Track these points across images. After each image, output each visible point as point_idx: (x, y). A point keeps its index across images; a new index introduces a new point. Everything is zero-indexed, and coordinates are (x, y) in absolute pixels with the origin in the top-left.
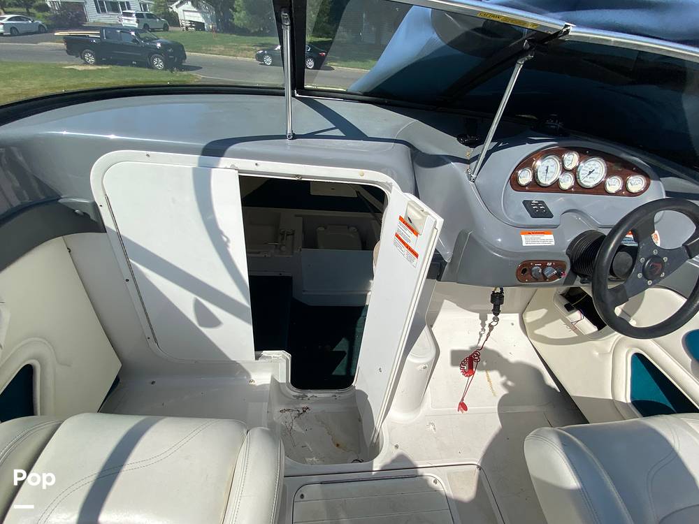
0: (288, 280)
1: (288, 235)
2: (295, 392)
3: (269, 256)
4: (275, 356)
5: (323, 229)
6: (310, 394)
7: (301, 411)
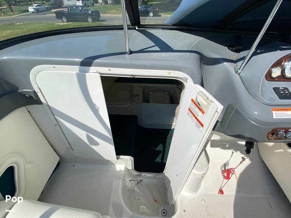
0: (136, 117)
1: (136, 96)
2: (136, 173)
3: (127, 106)
4: (126, 158)
5: (152, 93)
6: (143, 174)
7: (139, 181)
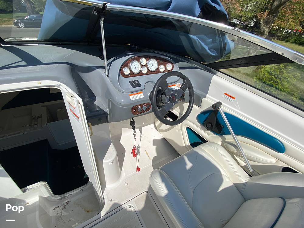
0: (46, 141)
1: (38, 118)
2: (58, 197)
3: (27, 133)
4: (36, 186)
5: (60, 110)
7: (66, 204)
